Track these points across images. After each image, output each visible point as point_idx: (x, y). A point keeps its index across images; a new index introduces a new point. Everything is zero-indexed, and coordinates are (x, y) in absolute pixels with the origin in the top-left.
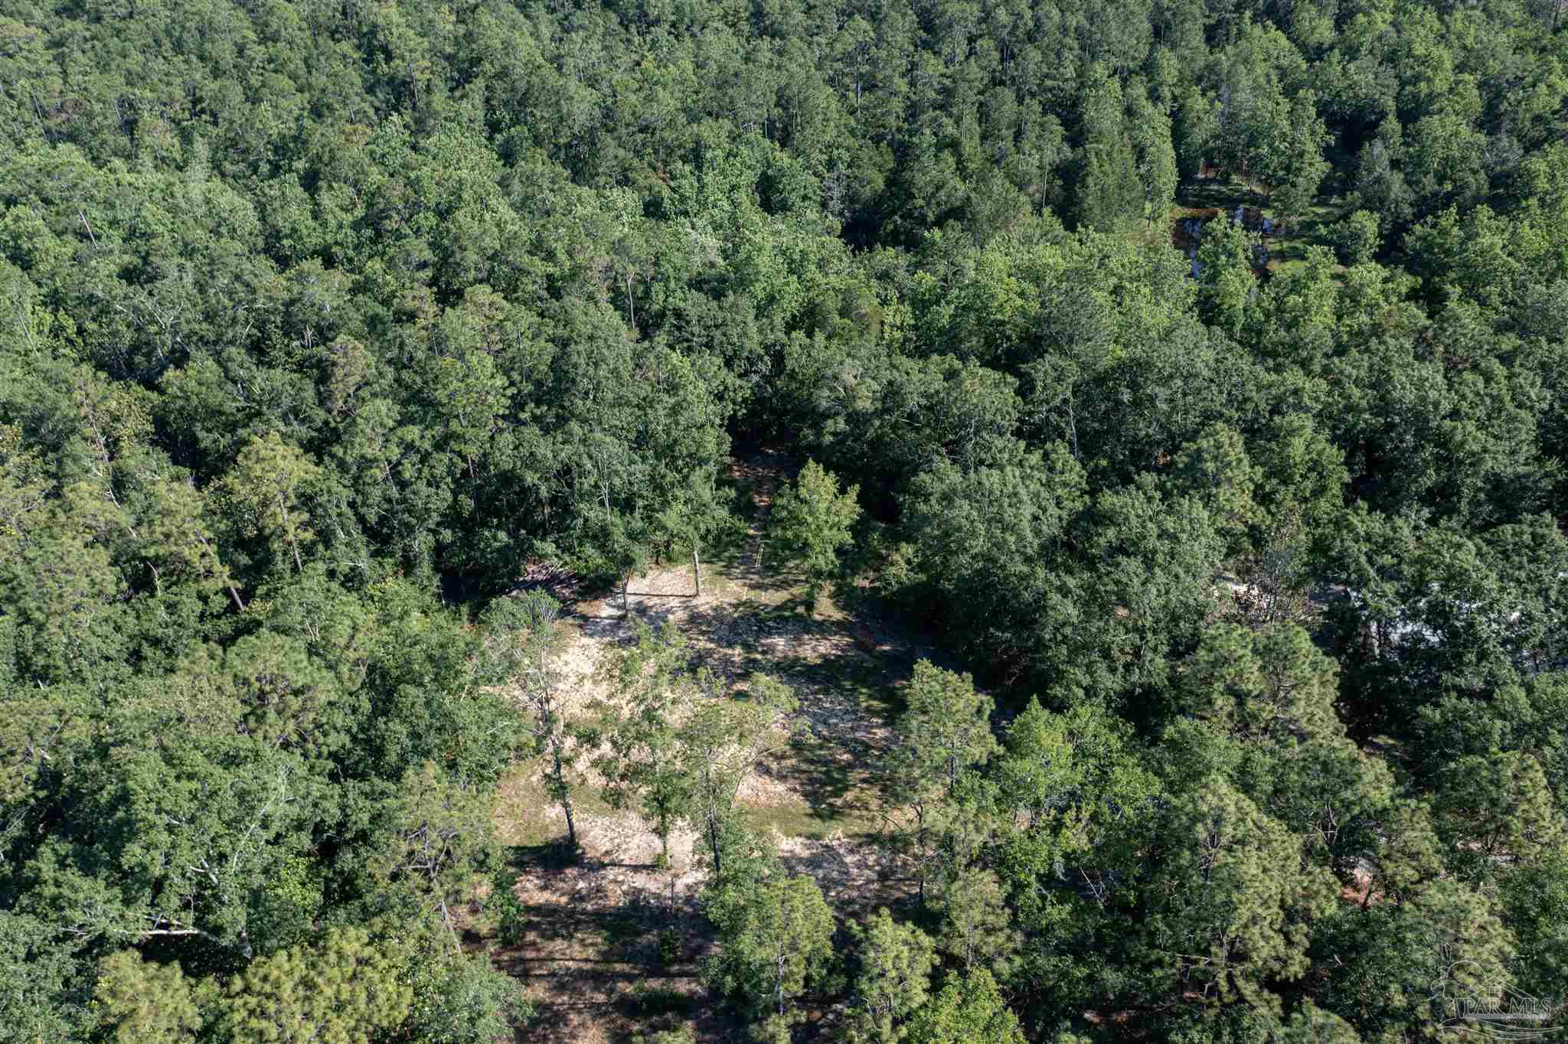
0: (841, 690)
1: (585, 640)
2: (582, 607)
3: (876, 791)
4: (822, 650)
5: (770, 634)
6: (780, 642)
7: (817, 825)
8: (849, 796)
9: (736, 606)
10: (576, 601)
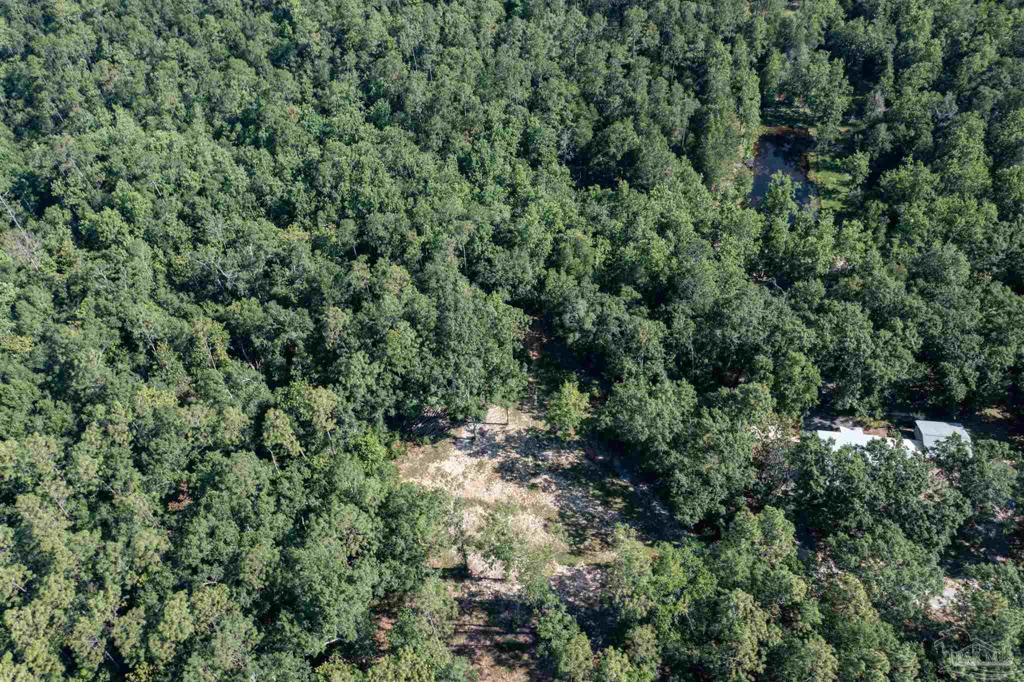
0: (580, 483)
1: (458, 452)
2: (453, 432)
3: (598, 541)
4: (570, 459)
5: (545, 450)
6: (549, 453)
7: (573, 559)
8: (587, 543)
9: (527, 431)
10: (449, 428)
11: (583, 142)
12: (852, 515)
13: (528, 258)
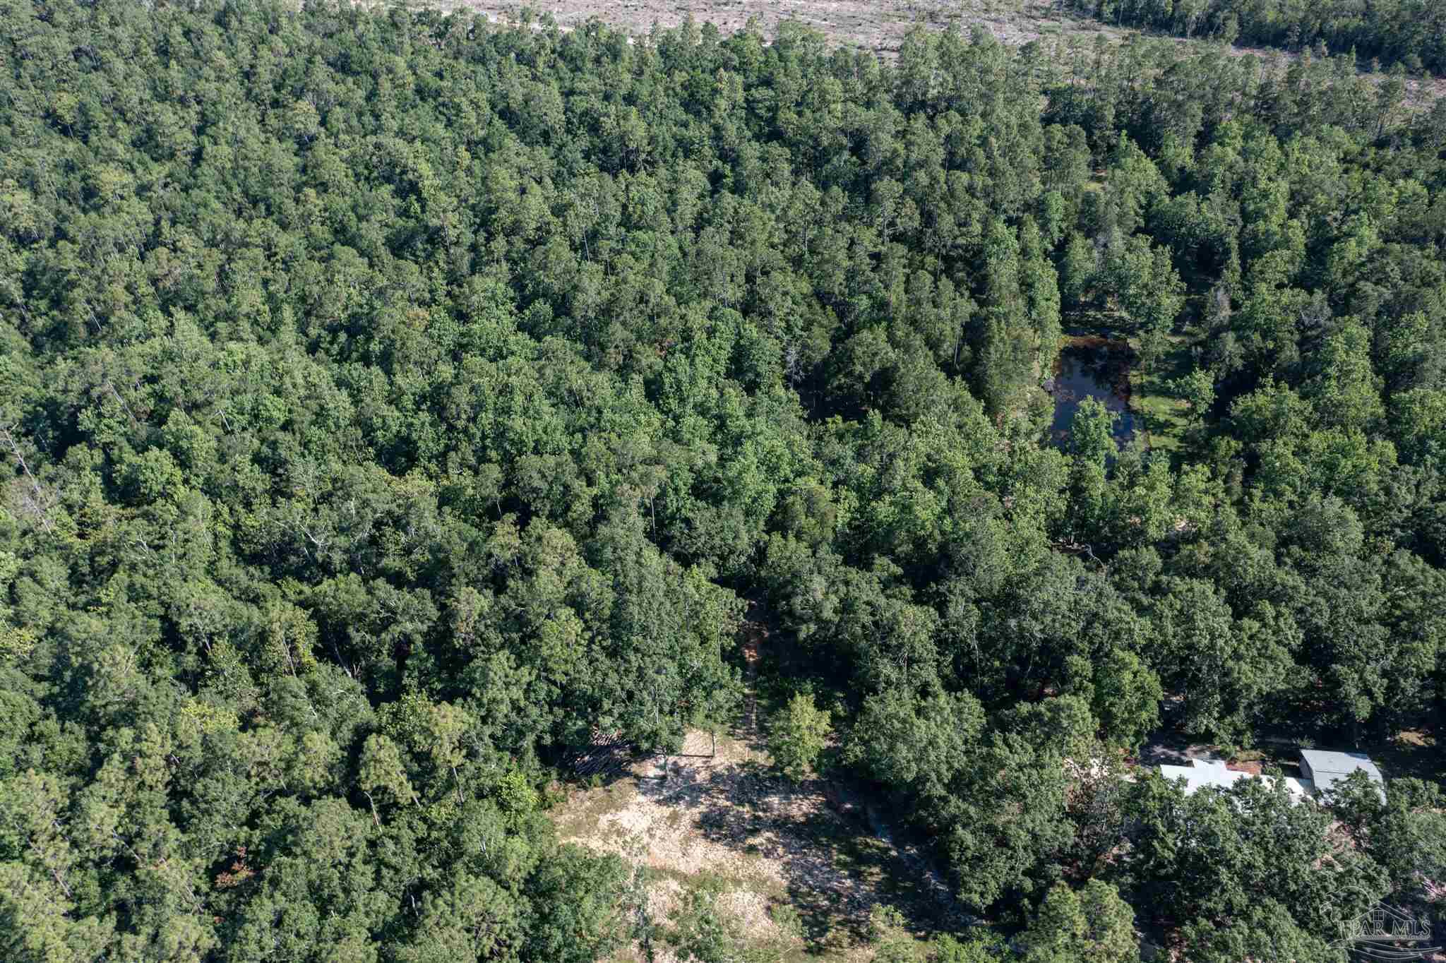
0: (819, 845)
1: (641, 798)
2: (634, 768)
3: (847, 932)
4: (804, 808)
5: (767, 794)
6: (774, 800)
7: (809, 959)
8: (829, 935)
9: (742, 766)
10: (629, 762)
11: (817, 358)
12: (1217, 891)
13: (742, 518)
